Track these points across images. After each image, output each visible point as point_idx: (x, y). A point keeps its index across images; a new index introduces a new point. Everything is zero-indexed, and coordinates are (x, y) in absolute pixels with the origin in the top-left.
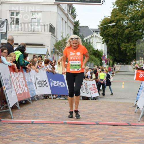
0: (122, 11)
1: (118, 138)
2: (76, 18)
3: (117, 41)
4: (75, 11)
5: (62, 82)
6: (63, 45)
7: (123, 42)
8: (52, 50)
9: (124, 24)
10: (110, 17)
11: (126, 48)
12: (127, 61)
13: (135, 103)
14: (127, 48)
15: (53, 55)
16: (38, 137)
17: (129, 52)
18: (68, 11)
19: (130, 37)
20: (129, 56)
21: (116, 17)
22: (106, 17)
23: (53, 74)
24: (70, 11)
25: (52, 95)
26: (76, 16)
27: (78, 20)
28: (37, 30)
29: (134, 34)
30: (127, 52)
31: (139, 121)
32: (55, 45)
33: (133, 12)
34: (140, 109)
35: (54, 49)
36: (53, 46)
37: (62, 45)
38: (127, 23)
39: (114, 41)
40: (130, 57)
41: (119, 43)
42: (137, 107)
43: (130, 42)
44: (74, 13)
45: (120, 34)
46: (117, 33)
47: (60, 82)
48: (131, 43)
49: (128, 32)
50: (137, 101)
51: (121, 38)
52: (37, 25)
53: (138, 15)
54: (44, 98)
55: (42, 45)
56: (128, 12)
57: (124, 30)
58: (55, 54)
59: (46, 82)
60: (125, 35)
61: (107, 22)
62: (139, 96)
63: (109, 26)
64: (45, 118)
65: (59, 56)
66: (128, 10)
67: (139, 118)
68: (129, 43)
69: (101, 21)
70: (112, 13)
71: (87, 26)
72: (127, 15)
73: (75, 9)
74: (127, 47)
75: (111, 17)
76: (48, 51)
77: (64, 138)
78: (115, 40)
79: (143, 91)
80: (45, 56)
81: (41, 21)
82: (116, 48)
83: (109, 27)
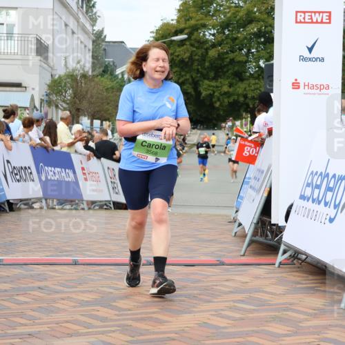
0: (201, 8)
1: (195, 292)
2: (97, 24)
3: (192, 77)
4: (93, 6)
5: (67, 170)
6: (69, 85)
7: (204, 78)
8: (43, 98)
9: (207, 37)
10: (174, 22)
11: (212, 92)
12: (214, 122)
13: (234, 215)
14: (214, 92)
15: (45, 108)
16: (13, 295)
17: (219, 100)
18: (78, 8)
19: (222, 67)
20: (218, 109)
21: (188, 20)
22: (165, 21)
23: (48, 151)
24: (82, 7)
25: (44, 201)
26: (96, 19)
27: (103, 29)
28: (6, 51)
29: (231, 60)
30: (214, 100)
31: (244, 255)
32: (49, 86)
33: (228, 10)
34: (244, 228)
35: (47, 95)
36: (46, 87)
37: (65, 86)
38: (214, 35)
39: (185, 75)
40: (221, 113)
41: (198, 79)
42: (237, 224)
43: (221, 78)
44: (92, 11)
45: (198, 60)
46: (191, 58)
47: (63, 170)
48: (222, 80)
49: (216, 56)
50: (237, 212)
51: (200, 70)
52: (6, 38)
53: (238, 17)
54: (26, 207)
55: (19, 85)
56: (216, 10)
57: (207, 50)
58: (49, 106)
59: (29, 171)
60: (210, 61)
61: (169, 32)
62: (242, 198)
63: (174, 41)
64: (30, 251)
65: (60, 111)
66: (215, 5)
67: (242, 247)
68: (219, 80)
69: (155, 31)
70: (179, 11)
71: (123, 42)
72: (213, 16)
73: (95, 3)
74: (214, 89)
75: (178, 21)
76: (32, 99)
77: (73, 296)
78: (187, 72)
79: (251, 187)
80: (27, 111)
81: (16, 30)
82: (189, 91)
83: (174, 43)
